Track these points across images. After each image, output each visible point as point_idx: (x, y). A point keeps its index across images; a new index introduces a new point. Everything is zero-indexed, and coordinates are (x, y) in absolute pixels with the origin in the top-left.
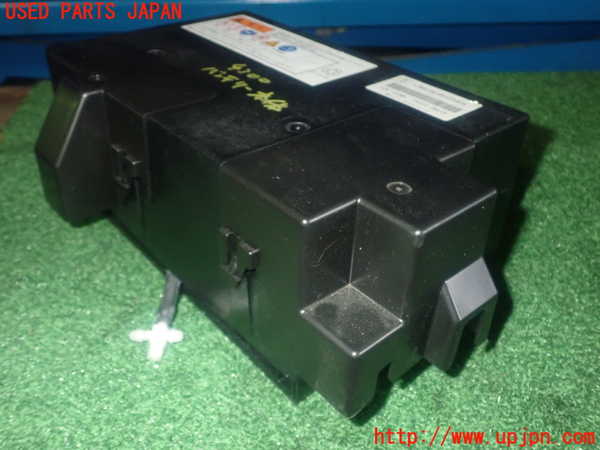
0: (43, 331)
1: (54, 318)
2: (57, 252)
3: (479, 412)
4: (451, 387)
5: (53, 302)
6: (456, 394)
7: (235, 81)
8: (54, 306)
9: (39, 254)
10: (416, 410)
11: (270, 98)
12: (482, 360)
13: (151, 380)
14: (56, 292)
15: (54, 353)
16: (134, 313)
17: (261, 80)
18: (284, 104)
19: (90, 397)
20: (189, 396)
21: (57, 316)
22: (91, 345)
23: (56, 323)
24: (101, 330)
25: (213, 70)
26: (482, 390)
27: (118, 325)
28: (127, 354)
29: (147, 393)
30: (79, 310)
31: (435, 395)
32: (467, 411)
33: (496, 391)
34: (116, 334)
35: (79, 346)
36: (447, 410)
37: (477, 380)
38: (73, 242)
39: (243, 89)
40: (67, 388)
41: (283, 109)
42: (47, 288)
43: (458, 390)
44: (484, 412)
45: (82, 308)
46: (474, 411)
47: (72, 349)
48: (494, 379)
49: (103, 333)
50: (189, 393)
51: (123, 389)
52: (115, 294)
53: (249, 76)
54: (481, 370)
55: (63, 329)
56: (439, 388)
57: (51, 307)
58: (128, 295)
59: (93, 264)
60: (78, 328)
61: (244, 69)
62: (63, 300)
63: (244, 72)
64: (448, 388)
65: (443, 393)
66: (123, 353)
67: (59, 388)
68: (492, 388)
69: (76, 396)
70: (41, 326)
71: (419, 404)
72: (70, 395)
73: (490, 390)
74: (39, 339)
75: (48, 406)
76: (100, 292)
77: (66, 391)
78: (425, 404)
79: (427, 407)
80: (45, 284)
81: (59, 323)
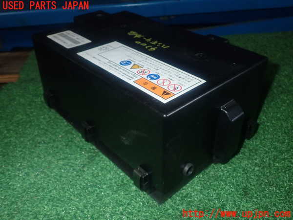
0: (53, 166)
1: (58, 160)
2: (55, 129)
3: (265, 195)
4: (251, 185)
5: (57, 153)
6: (253, 187)
7: (151, 41)
8: (57, 154)
9: (47, 130)
10: (235, 196)
11: (135, 35)
12: (264, 171)
13: (109, 187)
14: (57, 147)
15: (61, 176)
16: (95, 156)
17: (139, 42)
18: (129, 34)
19: (81, 196)
20: (128, 194)
21: (60, 159)
22: (77, 172)
23: (59, 162)
24: (81, 165)
25: (163, 46)
26: (266, 185)
27: (88, 162)
28: (95, 175)
29: (108, 194)
30: (70, 156)
31: (244, 189)
32: (260, 195)
33: (272, 185)
34: (89, 166)
35: (72, 173)
36: (250, 195)
37: (262, 181)
38: (62, 124)
39: (147, 38)
40: (69, 192)
41: (129, 32)
42: (53, 146)
43: (254, 185)
44: (268, 195)
45: (71, 154)
46: (263, 195)
47: (69, 174)
48: (270, 180)
49: (82, 166)
50: (127, 193)
51: (96, 192)
52: (85, 147)
53: (146, 44)
54: (264, 175)
55: (63, 165)
56: (245, 185)
57: (56, 155)
58: (92, 148)
59: (73, 134)
60: (70, 164)
61: (149, 48)
62: (61, 152)
63: (149, 46)
64: (249, 185)
65: (247, 187)
66: (93, 175)
67: (65, 192)
68: (270, 184)
69: (74, 196)
70: (52, 164)
71: (236, 193)
72: (71, 196)
73: (269, 185)
74: (52, 170)
75: (61, 201)
76: (78, 147)
77: (69, 194)
78: (239, 193)
79: (240, 194)
80: (51, 145)
81: (61, 162)
